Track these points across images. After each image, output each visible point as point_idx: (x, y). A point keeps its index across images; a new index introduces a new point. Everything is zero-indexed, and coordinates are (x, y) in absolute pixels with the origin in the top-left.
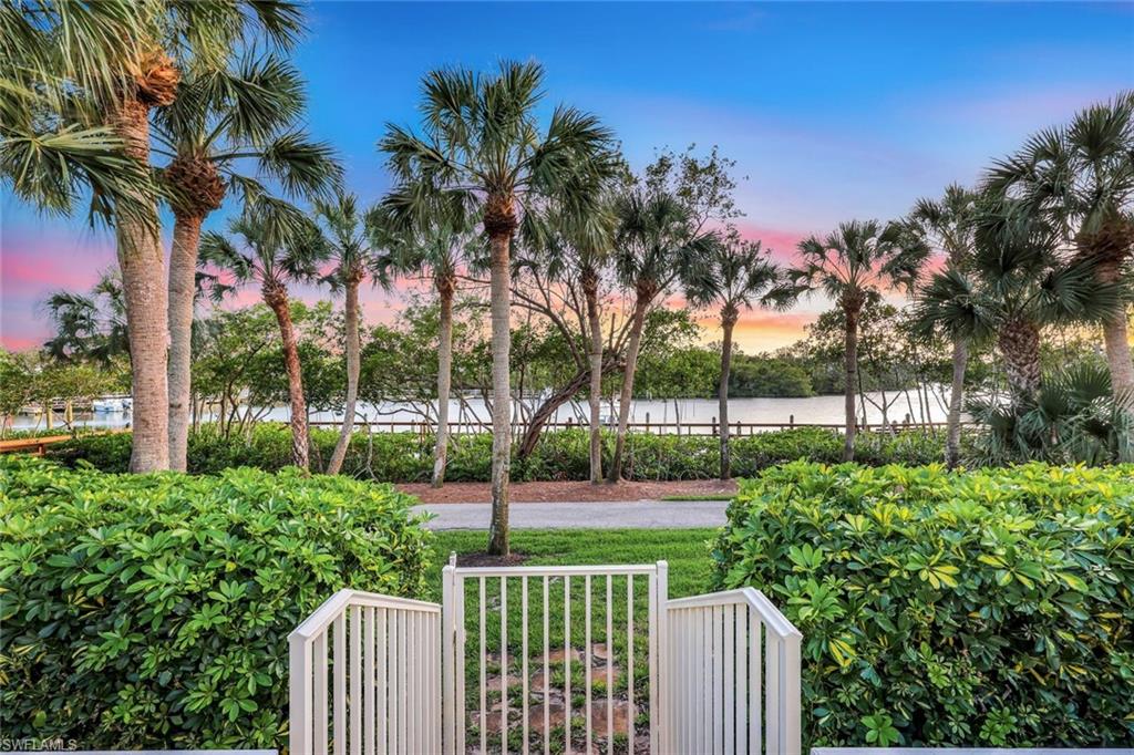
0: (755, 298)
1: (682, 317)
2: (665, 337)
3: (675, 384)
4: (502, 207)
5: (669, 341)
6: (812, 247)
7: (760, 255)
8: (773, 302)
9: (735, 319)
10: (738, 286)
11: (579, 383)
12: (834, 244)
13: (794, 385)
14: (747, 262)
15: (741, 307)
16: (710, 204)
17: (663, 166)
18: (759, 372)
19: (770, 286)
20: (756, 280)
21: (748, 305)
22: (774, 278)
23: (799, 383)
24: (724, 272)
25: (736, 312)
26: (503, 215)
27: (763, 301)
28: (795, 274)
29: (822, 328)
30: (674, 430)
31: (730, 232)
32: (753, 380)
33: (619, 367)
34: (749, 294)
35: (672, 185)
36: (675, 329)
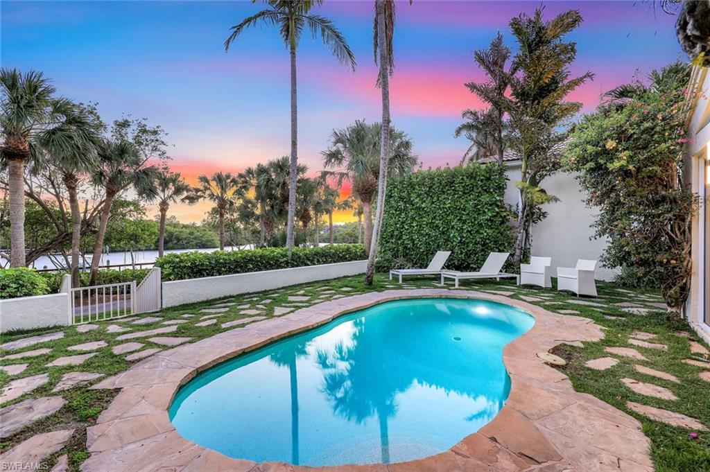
0: (178, 199)
1: (135, 204)
2: (124, 215)
3: (132, 240)
4: (20, 145)
5: (127, 217)
6: (204, 179)
7: (180, 179)
8: (187, 201)
9: (167, 208)
10: (169, 192)
11: (60, 240)
12: (214, 180)
13: (210, 241)
14: (174, 181)
15: (171, 202)
16: (153, 150)
17: (125, 124)
18: (190, 234)
19: (185, 194)
20: (178, 191)
21: (174, 201)
22: (188, 191)
23: (213, 240)
24: (160, 185)
25: (168, 205)
26: (20, 150)
27: (183, 200)
28: (197, 190)
29: (212, 214)
30: (131, 268)
31: (165, 166)
32: (185, 239)
33: (91, 231)
34: (175, 197)
35: (130, 135)
36: (131, 211)
